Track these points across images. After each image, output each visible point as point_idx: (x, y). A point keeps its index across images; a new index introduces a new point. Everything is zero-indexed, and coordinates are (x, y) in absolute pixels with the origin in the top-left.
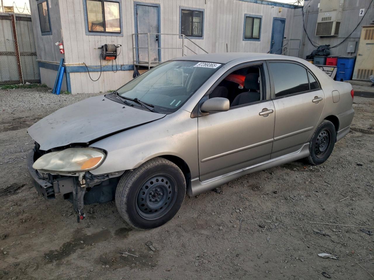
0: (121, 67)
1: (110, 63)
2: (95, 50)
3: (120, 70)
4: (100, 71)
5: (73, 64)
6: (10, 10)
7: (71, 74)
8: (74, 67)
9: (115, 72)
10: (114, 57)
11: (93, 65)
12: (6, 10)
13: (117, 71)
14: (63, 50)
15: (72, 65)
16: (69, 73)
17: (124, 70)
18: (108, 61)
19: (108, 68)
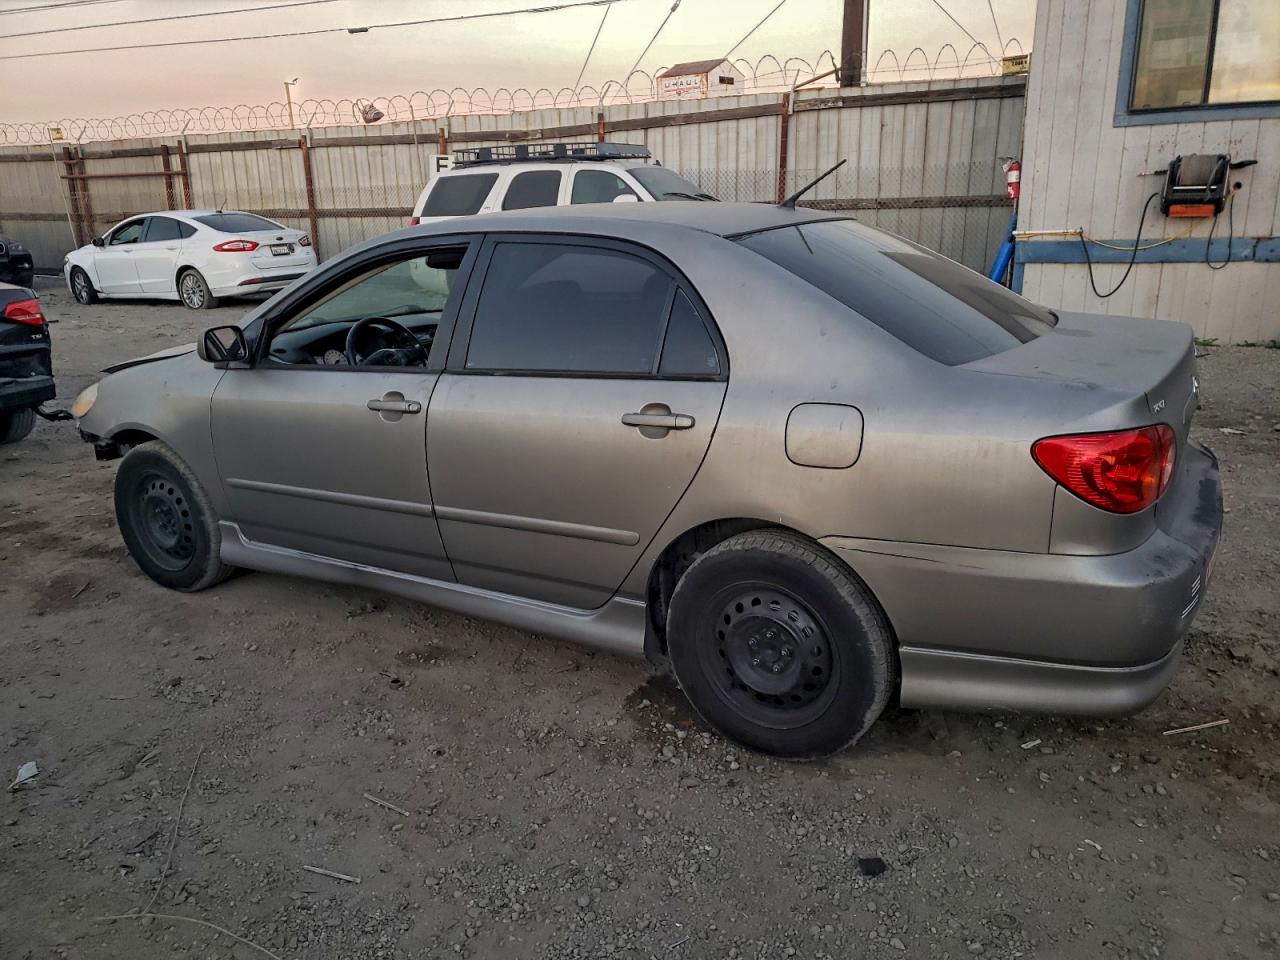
0: (1255, 247)
1: (1201, 231)
2: (1141, 180)
3: (1246, 259)
4: (1130, 260)
5: (1042, 234)
6: (1017, 68)
7: (1028, 268)
8: (1044, 243)
9: (1218, 265)
10: (1211, 207)
11: (1122, 237)
12: (1008, 68)
13: (1230, 264)
14: (1017, 186)
15: (1039, 238)
16: (1023, 264)
17: (1267, 261)
18: (1195, 222)
19: (1185, 251)
